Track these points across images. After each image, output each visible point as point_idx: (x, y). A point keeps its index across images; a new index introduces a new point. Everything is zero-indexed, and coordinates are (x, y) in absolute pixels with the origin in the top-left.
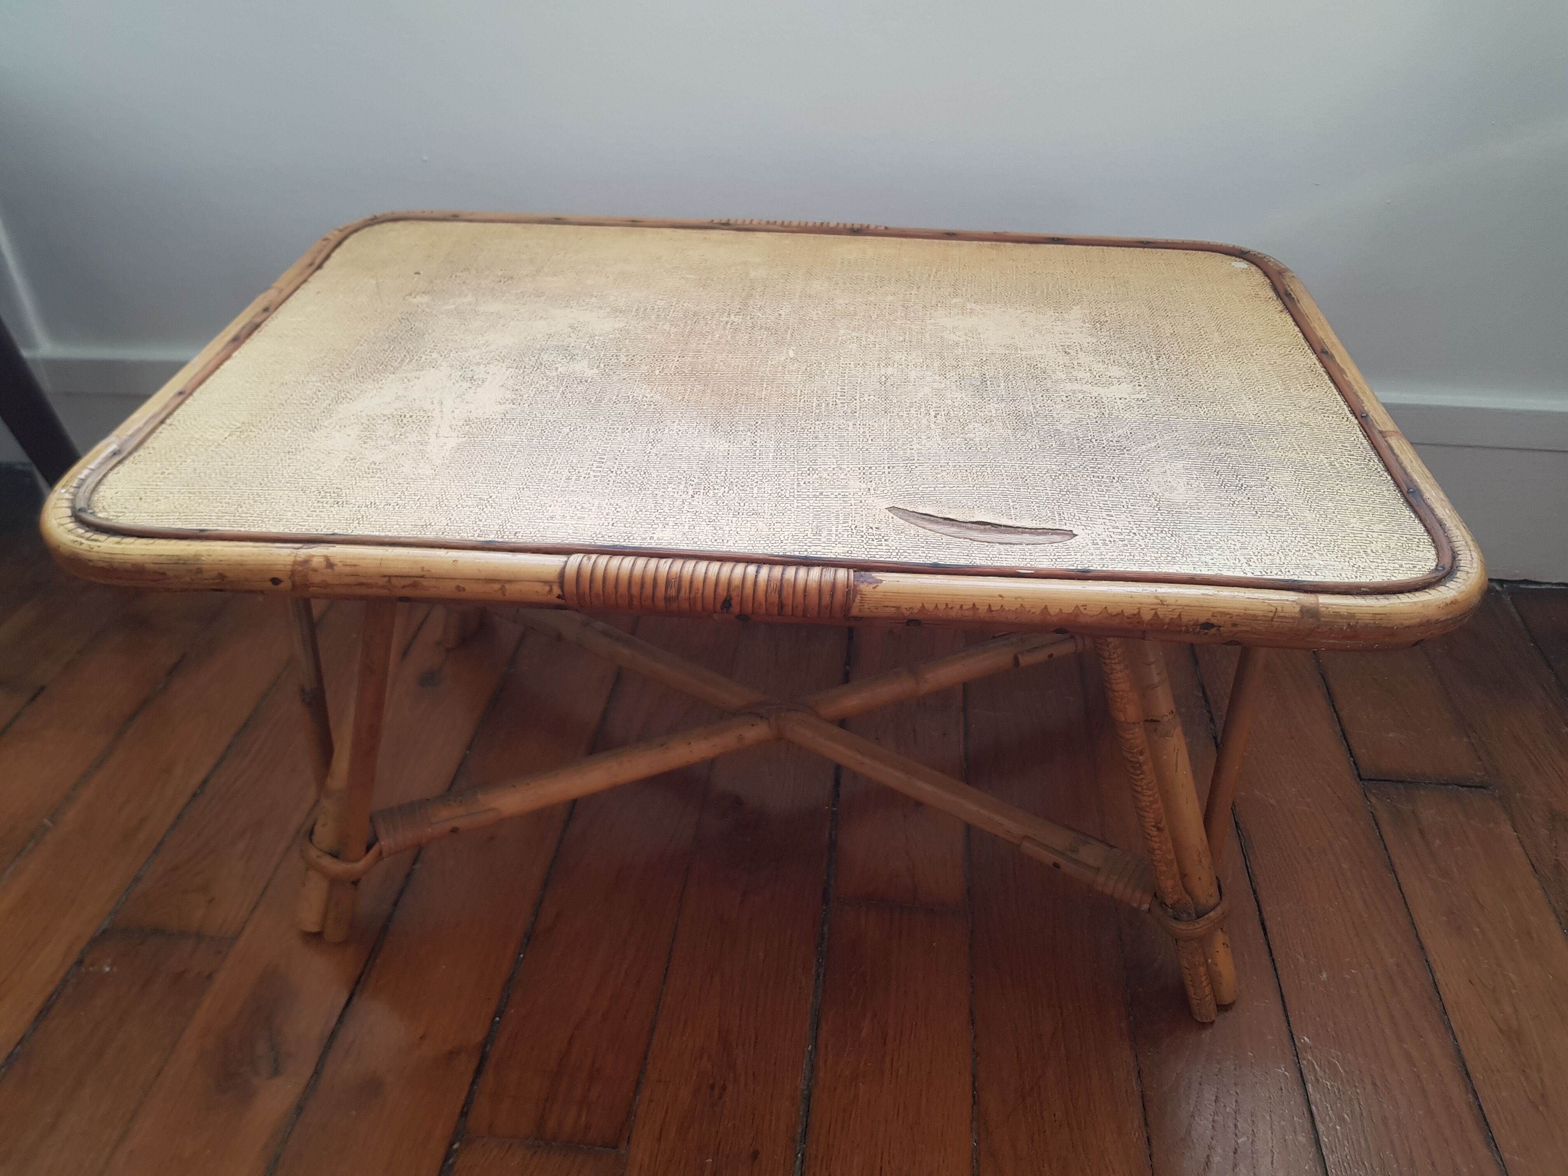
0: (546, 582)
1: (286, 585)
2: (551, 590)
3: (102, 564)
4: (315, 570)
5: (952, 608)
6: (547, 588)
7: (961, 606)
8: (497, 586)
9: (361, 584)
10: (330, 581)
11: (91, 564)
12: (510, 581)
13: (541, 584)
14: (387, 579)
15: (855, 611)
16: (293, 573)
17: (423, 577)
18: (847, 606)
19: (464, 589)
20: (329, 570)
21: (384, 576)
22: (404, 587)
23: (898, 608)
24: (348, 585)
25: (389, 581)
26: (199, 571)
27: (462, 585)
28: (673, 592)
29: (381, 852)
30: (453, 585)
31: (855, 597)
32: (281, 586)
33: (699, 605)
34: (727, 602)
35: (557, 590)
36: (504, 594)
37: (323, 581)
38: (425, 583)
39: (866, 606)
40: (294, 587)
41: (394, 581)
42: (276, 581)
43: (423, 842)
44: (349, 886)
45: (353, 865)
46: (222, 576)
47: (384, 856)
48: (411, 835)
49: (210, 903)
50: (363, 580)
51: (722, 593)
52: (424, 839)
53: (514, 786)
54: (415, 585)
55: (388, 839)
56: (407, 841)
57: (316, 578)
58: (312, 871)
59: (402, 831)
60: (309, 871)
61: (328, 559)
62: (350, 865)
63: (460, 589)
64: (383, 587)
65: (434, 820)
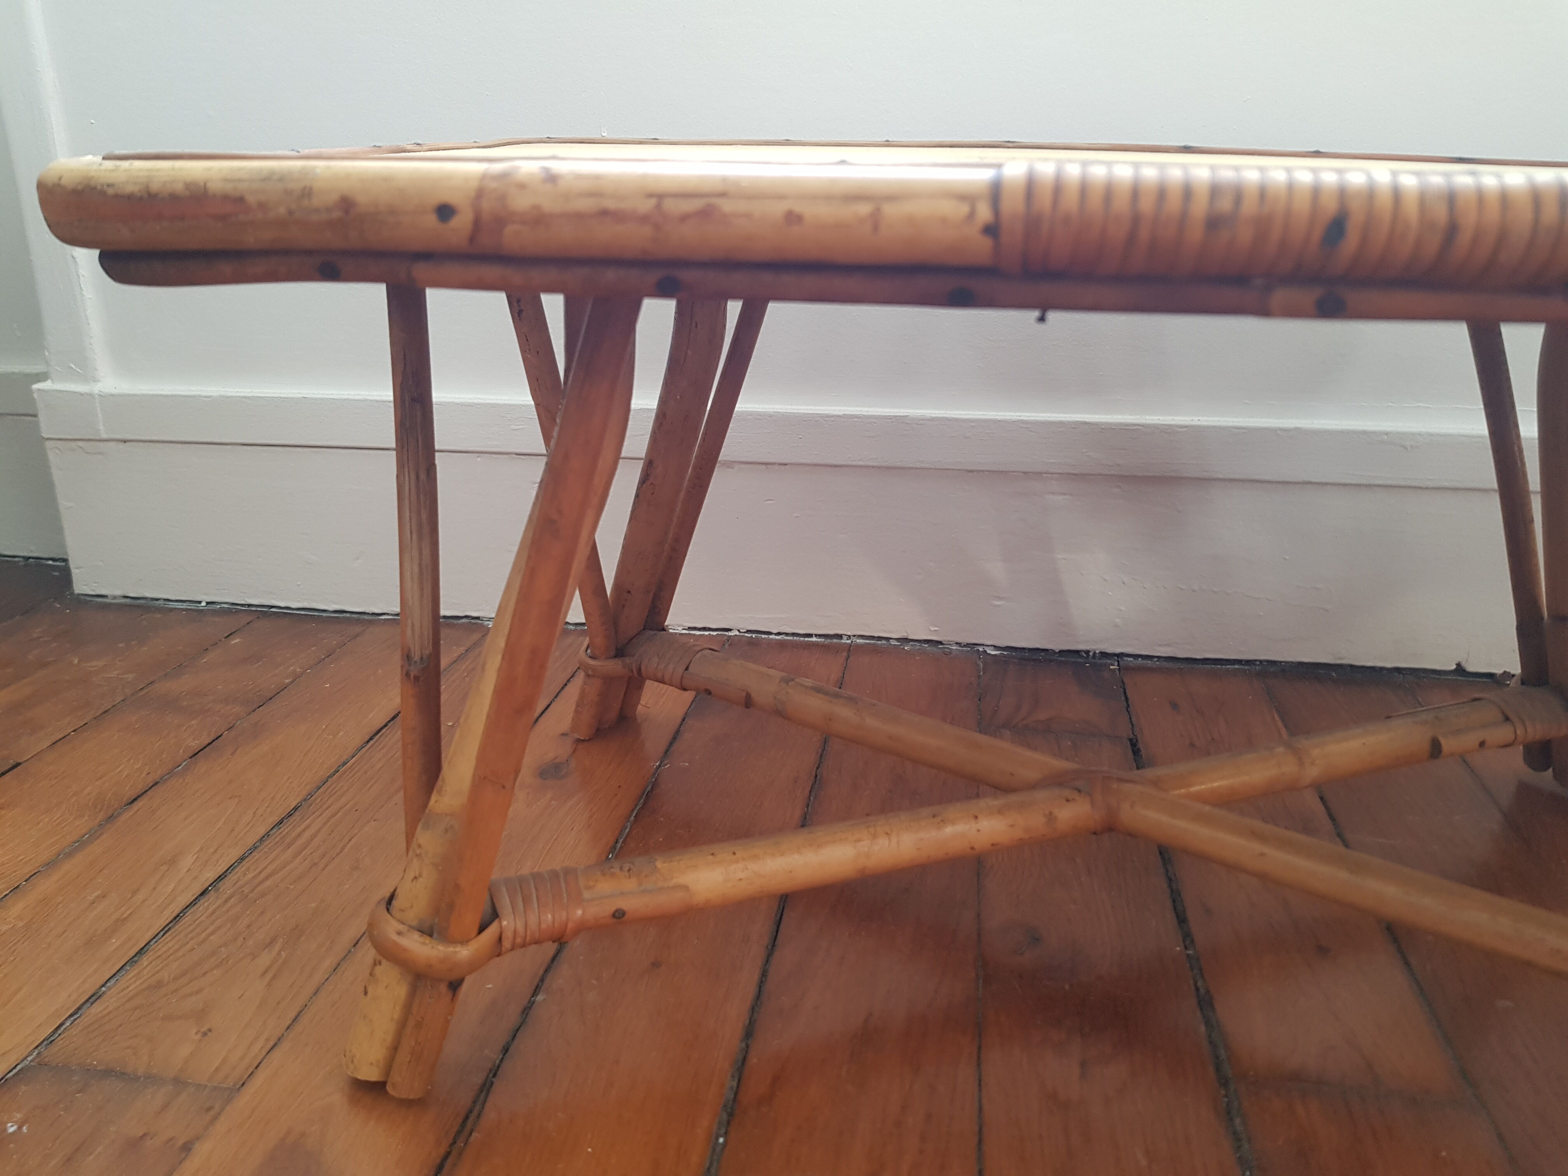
0: (963, 198)
1: (462, 222)
2: (972, 215)
3: (129, 189)
4: (522, 186)
6: (965, 209)
8: (864, 209)
9: (604, 213)
10: (549, 205)
11: (110, 191)
12: (892, 198)
13: (955, 202)
14: (653, 202)
16: (480, 193)
17: (723, 195)
20: (549, 187)
21: (650, 195)
22: (684, 218)
24: (581, 216)
25: (658, 206)
26: (307, 193)
27: (798, 208)
28: (1225, 204)
29: (500, 939)
30: (778, 209)
32: (455, 224)
34: (1335, 227)
35: (984, 213)
36: (876, 227)
37: (533, 206)
38: (727, 206)
40: (477, 223)
41: (668, 204)
42: (445, 211)
43: (568, 930)
44: (443, 988)
45: (457, 949)
46: (346, 204)
47: (507, 944)
48: (549, 916)
49: (205, 1034)
50: (610, 204)
51: (1330, 206)
52: (570, 925)
53: (712, 854)
54: (707, 214)
55: (512, 916)
56: (543, 926)
57: (521, 203)
58: (385, 962)
59: (536, 906)
60: (380, 963)
61: (547, 170)
62: (451, 949)
63: (793, 218)
64: (644, 219)
65: (587, 895)
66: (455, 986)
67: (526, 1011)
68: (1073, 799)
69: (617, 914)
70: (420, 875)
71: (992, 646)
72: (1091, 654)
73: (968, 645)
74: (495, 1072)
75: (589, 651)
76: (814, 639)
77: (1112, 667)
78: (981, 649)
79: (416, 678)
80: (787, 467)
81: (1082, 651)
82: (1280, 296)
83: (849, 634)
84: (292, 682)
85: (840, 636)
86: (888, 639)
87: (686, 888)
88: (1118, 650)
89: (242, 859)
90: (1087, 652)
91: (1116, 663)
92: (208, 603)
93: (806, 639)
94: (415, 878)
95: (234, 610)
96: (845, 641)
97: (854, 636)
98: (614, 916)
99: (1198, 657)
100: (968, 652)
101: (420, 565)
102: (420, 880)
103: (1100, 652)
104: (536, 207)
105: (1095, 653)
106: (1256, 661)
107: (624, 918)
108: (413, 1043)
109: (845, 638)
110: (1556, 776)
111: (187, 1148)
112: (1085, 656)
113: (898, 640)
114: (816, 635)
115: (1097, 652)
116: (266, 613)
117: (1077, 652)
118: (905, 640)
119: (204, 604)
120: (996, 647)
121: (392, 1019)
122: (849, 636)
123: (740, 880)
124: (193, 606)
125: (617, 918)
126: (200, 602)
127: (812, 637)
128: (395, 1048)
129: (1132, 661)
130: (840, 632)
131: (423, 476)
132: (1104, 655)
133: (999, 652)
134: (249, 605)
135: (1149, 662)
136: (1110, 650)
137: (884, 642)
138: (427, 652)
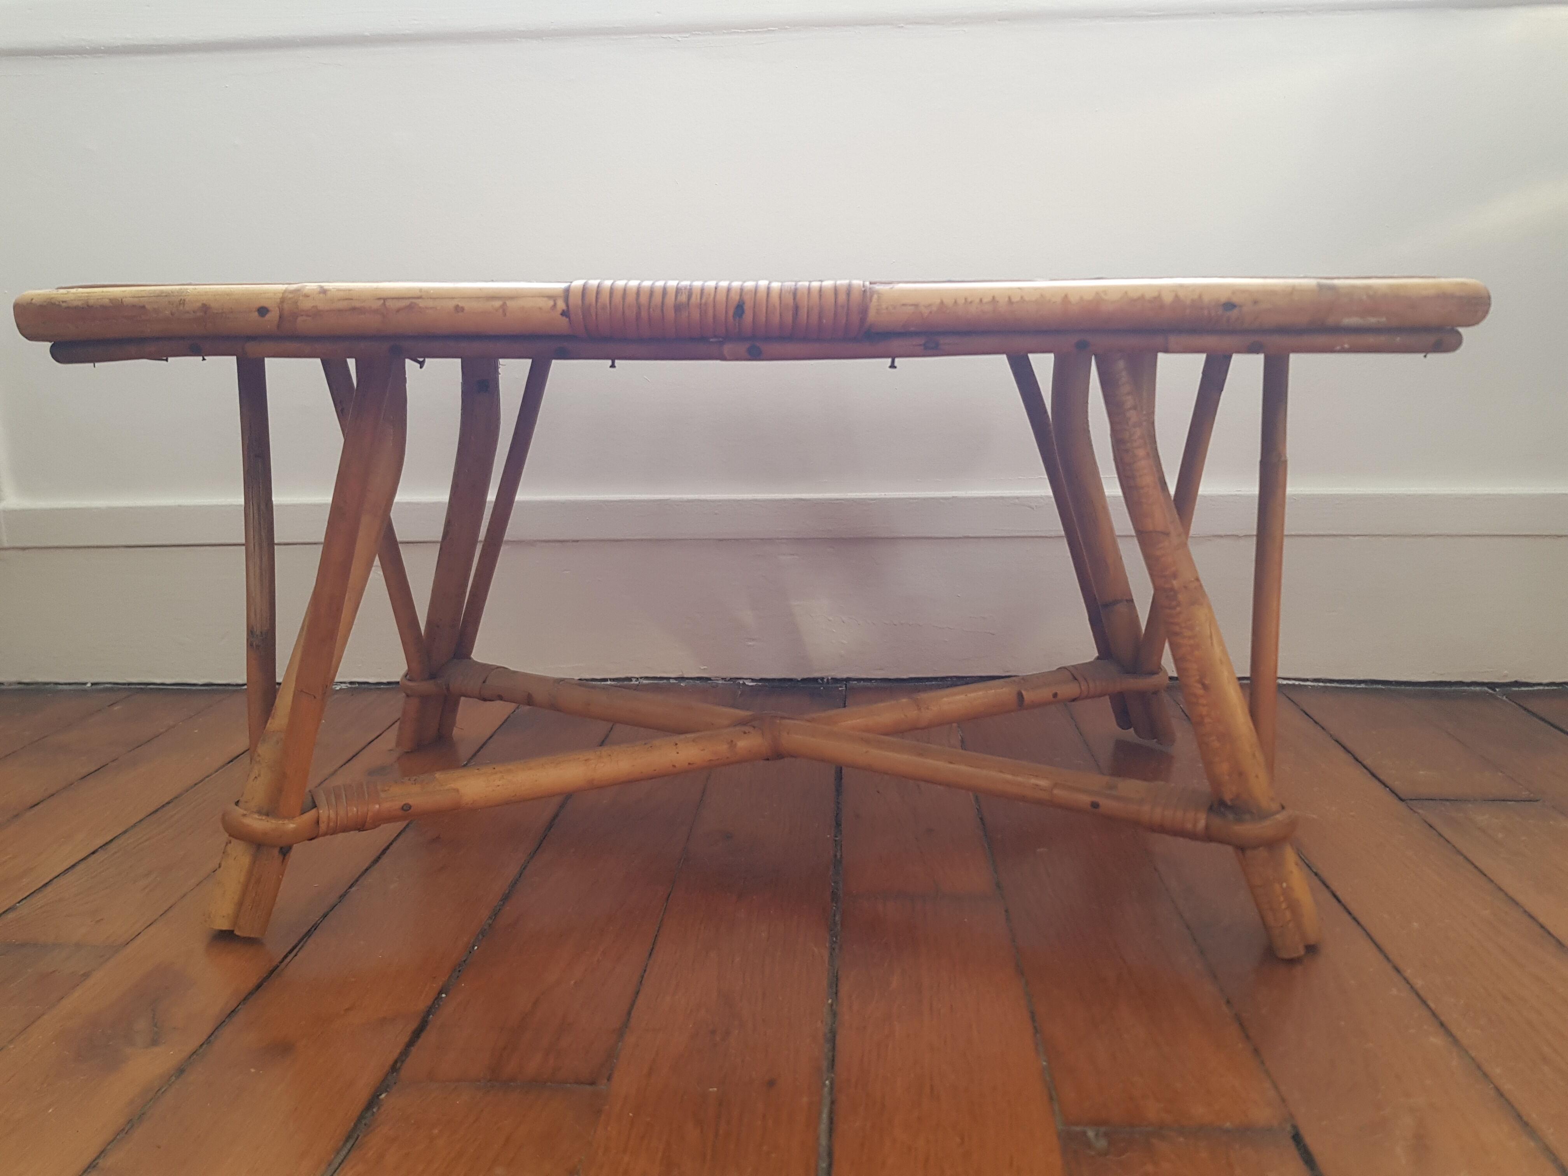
0: (549, 297)
1: (272, 316)
2: (555, 305)
3: (76, 303)
4: (307, 296)
5: (971, 302)
6: (551, 303)
7: (981, 300)
8: (498, 304)
9: (354, 309)
10: (321, 306)
11: (64, 305)
12: (512, 298)
13: (545, 299)
14: (382, 301)
15: (872, 315)
16: (283, 300)
17: (420, 298)
18: (864, 310)
19: (463, 309)
20: (321, 295)
21: (379, 299)
22: (398, 310)
23: (916, 306)
24: (340, 311)
25: (384, 304)
26: (182, 302)
27: (460, 304)
28: (683, 298)
29: (318, 822)
30: (451, 304)
31: (871, 297)
32: (268, 317)
33: (710, 312)
34: (740, 308)
35: (561, 305)
36: (504, 314)
37: (313, 307)
38: (421, 303)
39: (884, 306)
40: (281, 316)
41: (389, 303)
42: (263, 311)
43: (368, 819)
44: (276, 852)
45: (285, 822)
46: (205, 308)
47: (323, 827)
48: (355, 809)
49: (98, 921)
50: (357, 304)
51: (735, 297)
52: (370, 814)
53: (478, 769)
54: (411, 307)
55: (327, 807)
56: (350, 814)
57: (306, 305)
58: (234, 841)
59: (345, 801)
60: (230, 842)
61: (321, 287)
62: (280, 822)
63: (458, 309)
64: (376, 311)
65: (383, 795)
66: (285, 851)
67: (342, 897)
68: (749, 732)
69: (405, 808)
70: (259, 775)
71: (750, 679)
72: (825, 680)
73: (731, 679)
74: (315, 927)
75: (408, 676)
76: (609, 683)
77: (840, 689)
78: (741, 682)
79: (258, 646)
80: (579, 543)
81: (819, 678)
82: (727, 348)
83: (637, 676)
84: (166, 731)
85: (630, 679)
86: (668, 679)
87: (457, 791)
88: (845, 676)
89: (125, 832)
90: (822, 679)
91: (844, 686)
92: (92, 684)
93: (602, 683)
94: (256, 777)
95: (116, 688)
96: (634, 682)
97: (641, 678)
98: (402, 808)
99: (905, 677)
100: (731, 684)
101: (261, 569)
102: (259, 779)
103: (832, 679)
104: (315, 307)
105: (828, 679)
106: (947, 677)
107: (410, 811)
108: (254, 895)
109: (634, 680)
110: (1136, 731)
111: (86, 975)
112: (821, 682)
113: (675, 679)
114: (611, 680)
115: (830, 678)
116: (144, 688)
117: (815, 680)
118: (682, 679)
119: (89, 685)
120: (753, 680)
121: (239, 882)
122: (638, 678)
123: (499, 786)
124: (80, 687)
125: (405, 810)
126: (85, 684)
127: (608, 681)
128: (240, 904)
129: (856, 684)
130: (630, 675)
131: (263, 507)
132: (835, 680)
133: (755, 683)
134: (129, 684)
135: (869, 684)
136: (839, 675)
137: (665, 681)
138: (266, 629)
